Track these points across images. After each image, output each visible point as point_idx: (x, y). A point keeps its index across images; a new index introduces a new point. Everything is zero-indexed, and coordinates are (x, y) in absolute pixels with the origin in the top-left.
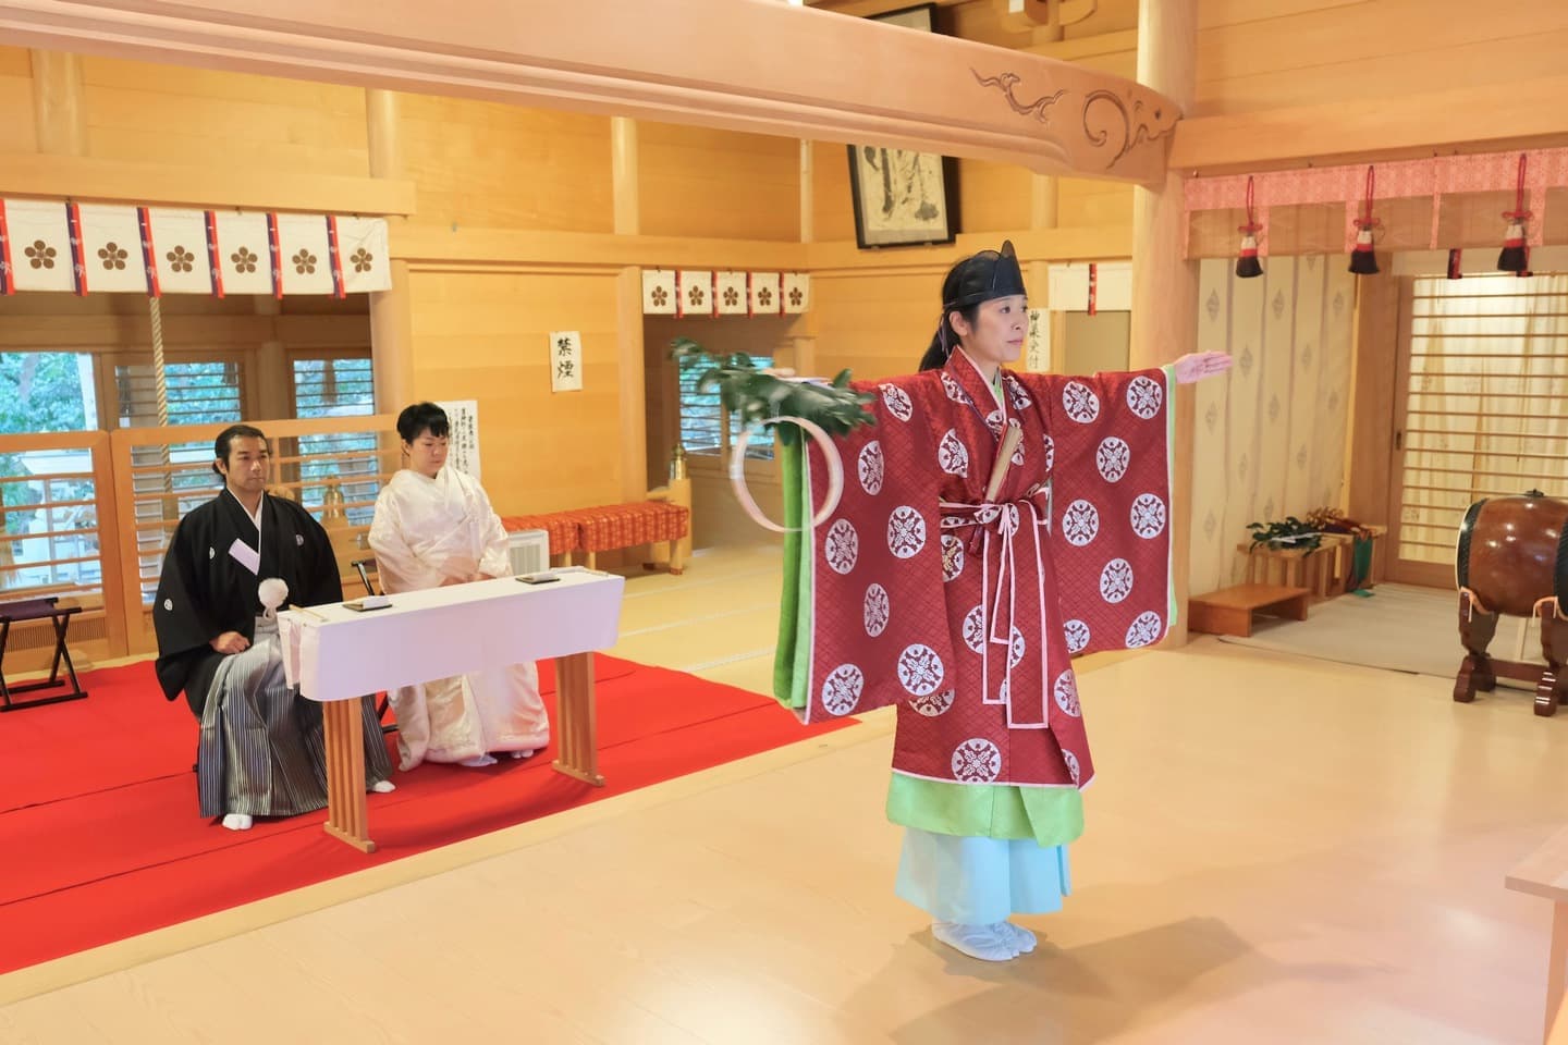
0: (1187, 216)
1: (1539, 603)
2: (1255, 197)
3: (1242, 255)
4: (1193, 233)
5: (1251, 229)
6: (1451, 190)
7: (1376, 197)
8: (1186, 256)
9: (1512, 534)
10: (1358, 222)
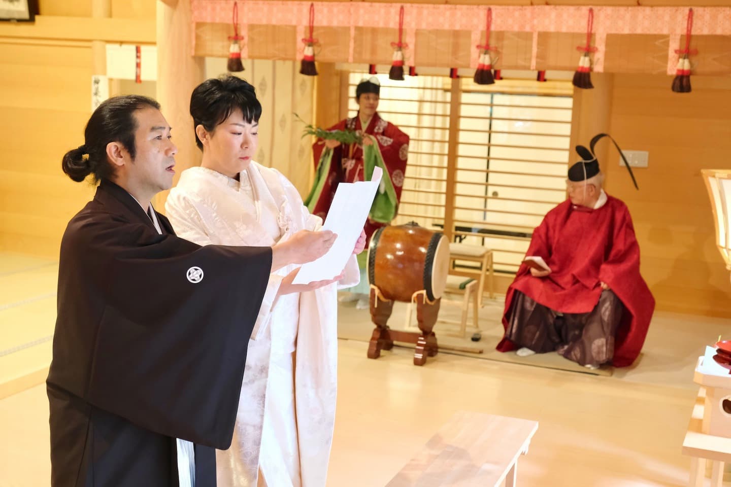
0: (194, 26)
1: (415, 295)
2: (239, 17)
3: (231, 56)
4: (198, 37)
5: (236, 38)
6: (361, 24)
7: (315, 24)
8: (193, 54)
9: (400, 250)
10: (304, 40)
